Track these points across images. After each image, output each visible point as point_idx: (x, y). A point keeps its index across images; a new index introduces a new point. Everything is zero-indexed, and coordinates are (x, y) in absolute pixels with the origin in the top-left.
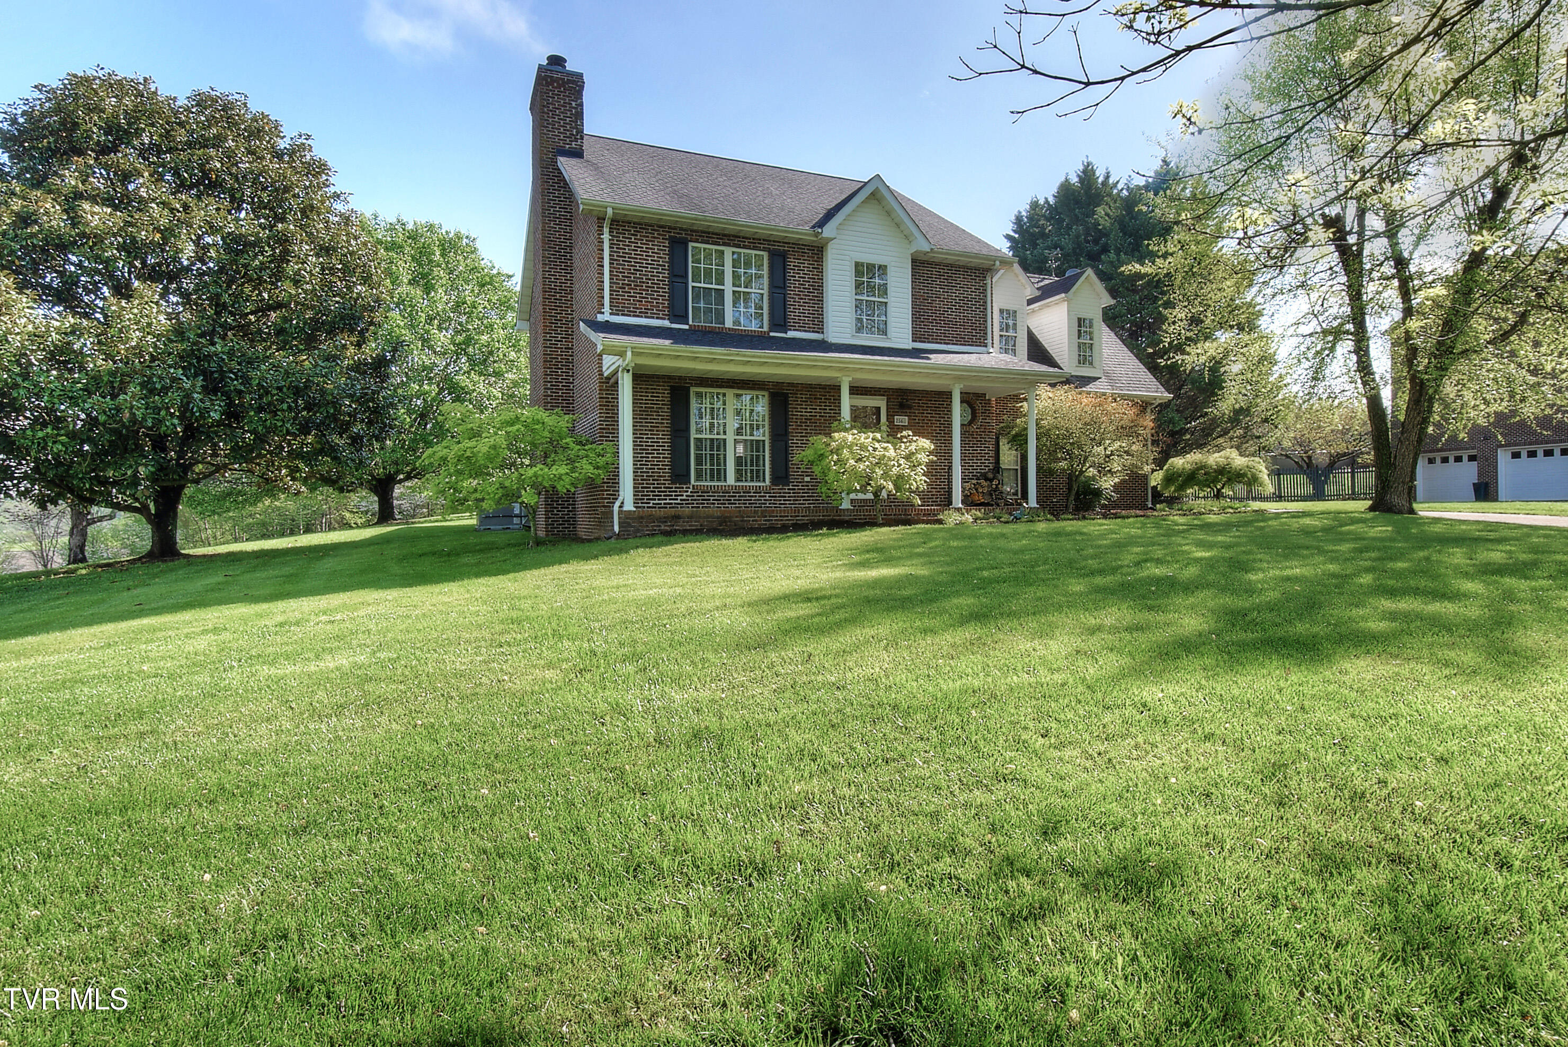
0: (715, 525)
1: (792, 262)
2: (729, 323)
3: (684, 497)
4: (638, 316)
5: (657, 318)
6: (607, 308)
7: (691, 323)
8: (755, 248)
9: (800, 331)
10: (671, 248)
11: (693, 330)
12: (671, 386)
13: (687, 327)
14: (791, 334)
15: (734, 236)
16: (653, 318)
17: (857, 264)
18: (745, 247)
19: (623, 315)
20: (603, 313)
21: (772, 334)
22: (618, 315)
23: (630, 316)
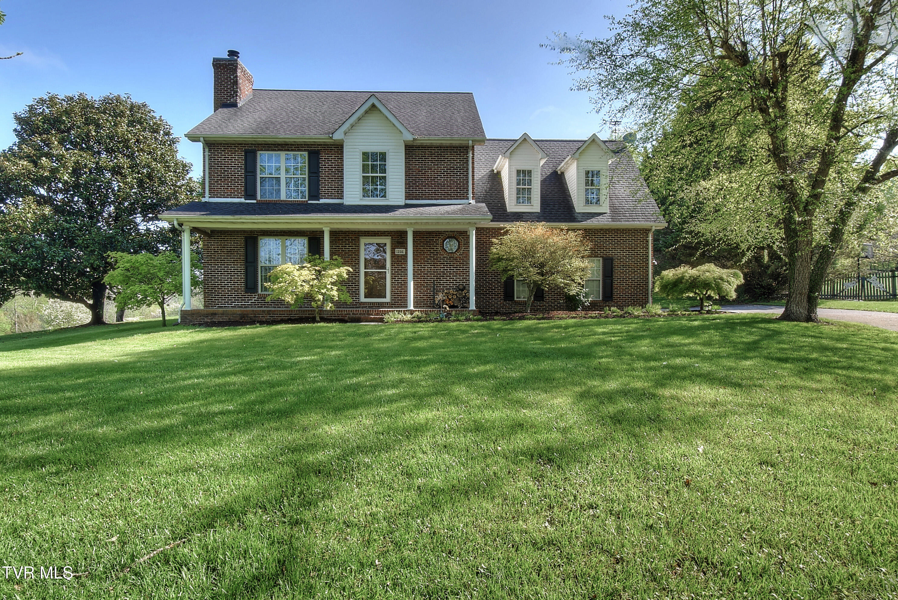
0: (237, 319)
1: (323, 156)
2: (283, 197)
3: (253, 301)
4: (226, 197)
5: (238, 198)
6: (207, 194)
7: (259, 198)
8: (299, 150)
9: (329, 198)
10: (246, 156)
11: (259, 203)
12: (245, 237)
13: (255, 201)
14: (322, 201)
15: (284, 144)
16: (235, 198)
17: (364, 154)
18: (292, 150)
19: (217, 197)
20: (205, 197)
21: (309, 202)
22: (214, 197)
23: (221, 197)
